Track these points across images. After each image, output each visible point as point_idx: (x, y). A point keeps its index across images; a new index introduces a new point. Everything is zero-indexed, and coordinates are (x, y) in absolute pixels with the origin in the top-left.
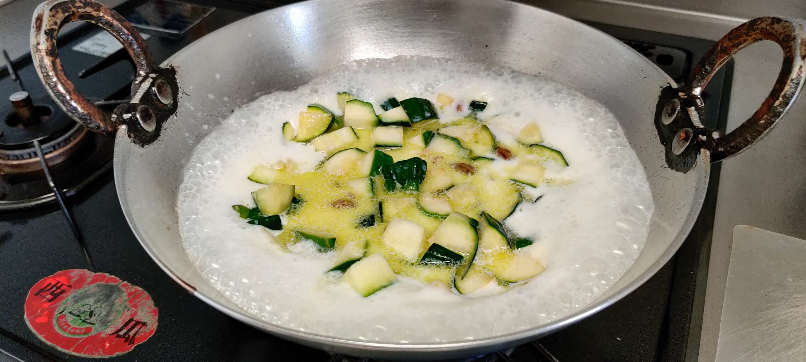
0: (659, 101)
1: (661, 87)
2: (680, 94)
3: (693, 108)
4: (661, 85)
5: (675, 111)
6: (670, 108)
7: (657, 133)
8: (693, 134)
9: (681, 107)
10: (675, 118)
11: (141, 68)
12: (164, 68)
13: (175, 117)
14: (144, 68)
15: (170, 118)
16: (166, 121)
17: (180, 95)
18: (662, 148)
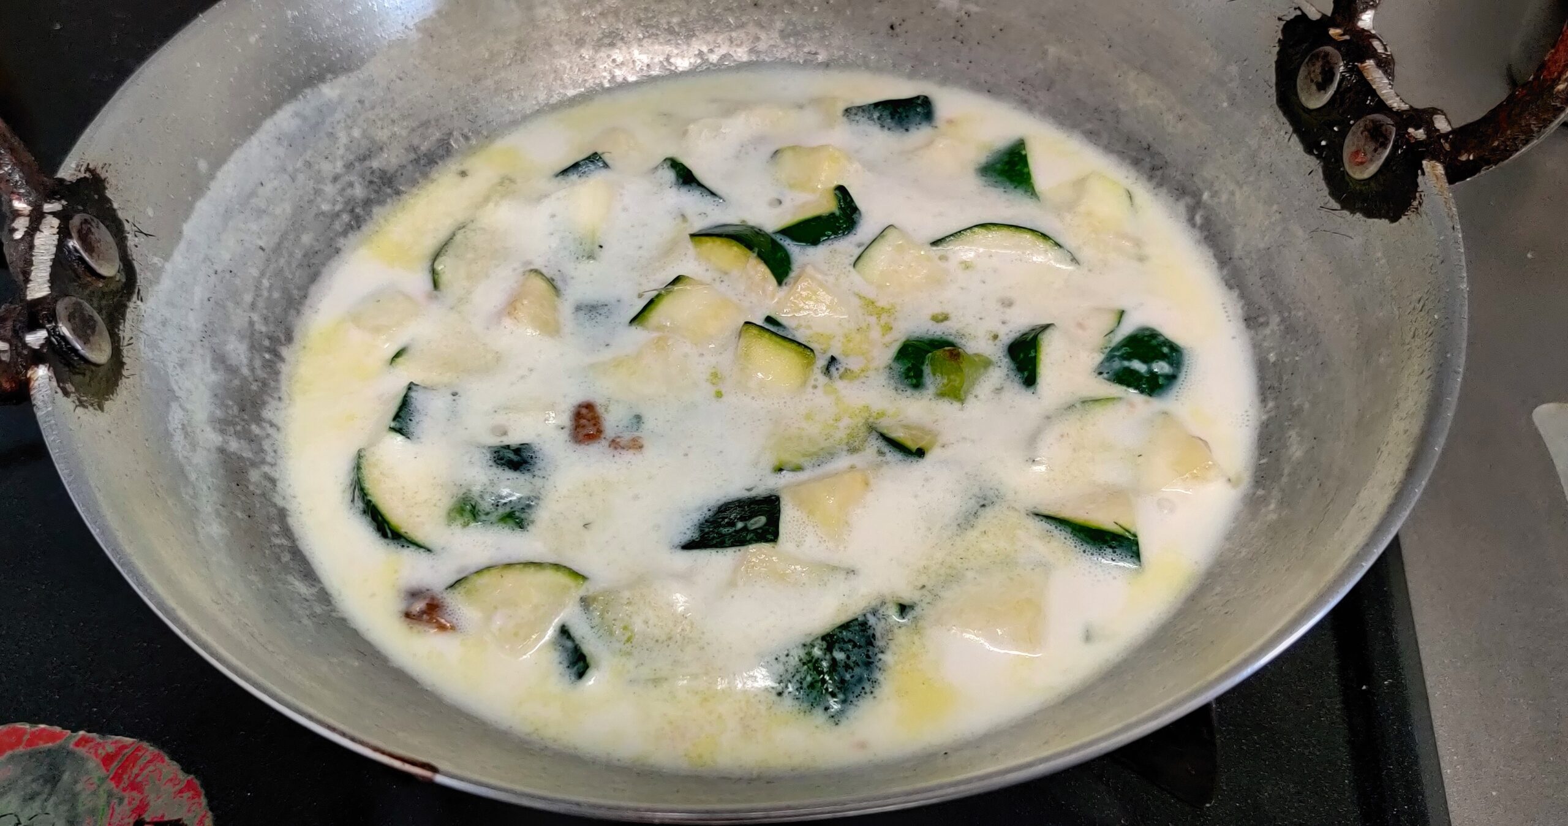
0: (1279, 53)
1: (1280, 19)
2: (1333, 32)
3: (1370, 63)
4: (1280, 14)
5: (1333, 75)
6: (1318, 71)
7: (1291, 129)
8: (1394, 129)
9: (1346, 65)
10: (1336, 92)
11: (13, 193)
12: (74, 179)
13: (139, 303)
14: (22, 191)
15: (128, 310)
16: (124, 320)
17: (131, 241)
18: (1313, 163)
